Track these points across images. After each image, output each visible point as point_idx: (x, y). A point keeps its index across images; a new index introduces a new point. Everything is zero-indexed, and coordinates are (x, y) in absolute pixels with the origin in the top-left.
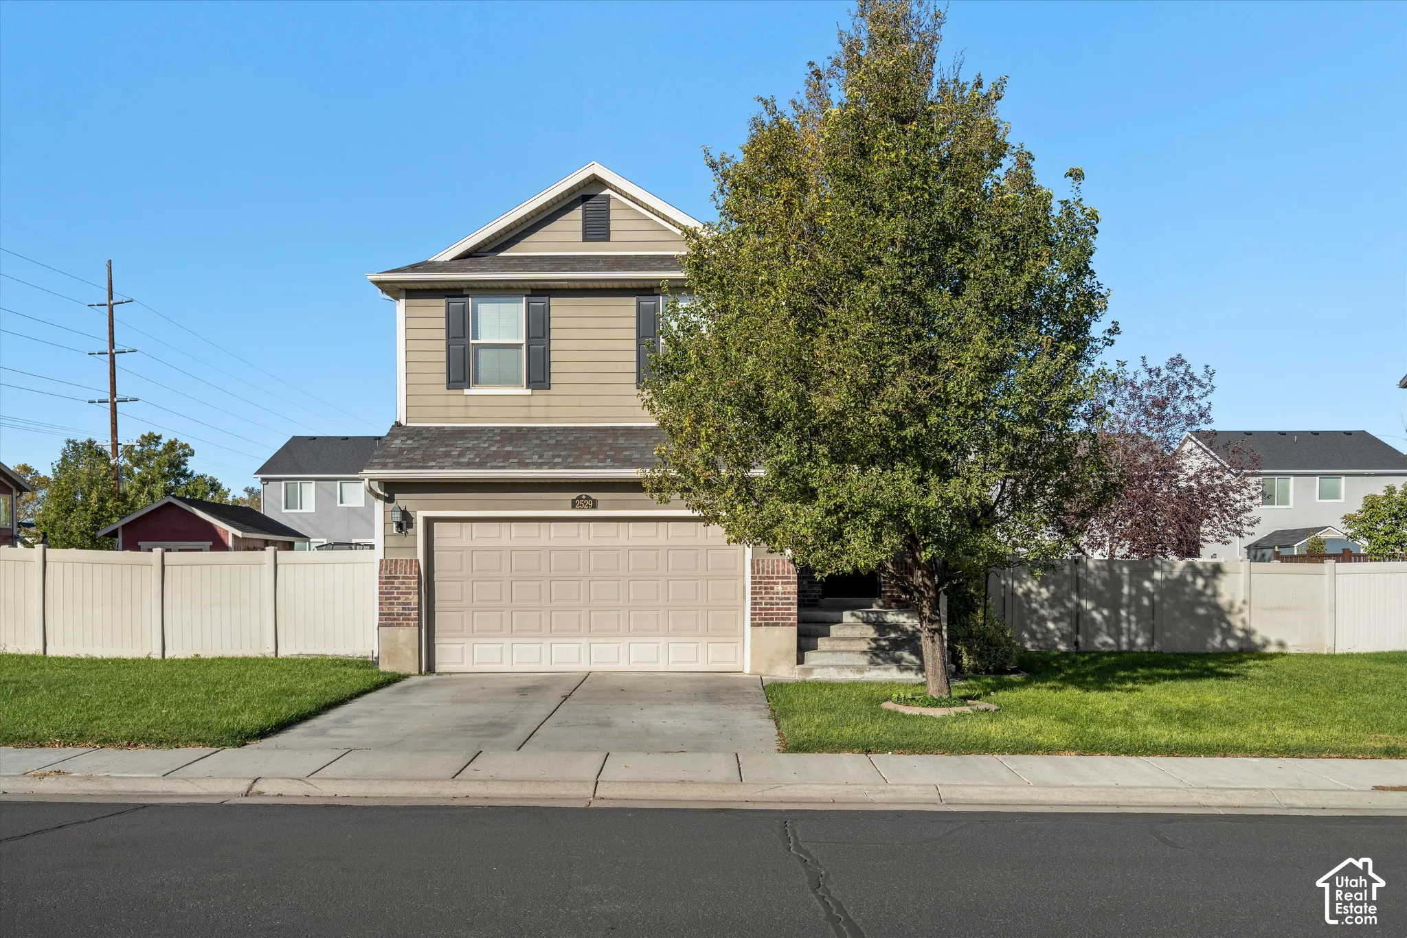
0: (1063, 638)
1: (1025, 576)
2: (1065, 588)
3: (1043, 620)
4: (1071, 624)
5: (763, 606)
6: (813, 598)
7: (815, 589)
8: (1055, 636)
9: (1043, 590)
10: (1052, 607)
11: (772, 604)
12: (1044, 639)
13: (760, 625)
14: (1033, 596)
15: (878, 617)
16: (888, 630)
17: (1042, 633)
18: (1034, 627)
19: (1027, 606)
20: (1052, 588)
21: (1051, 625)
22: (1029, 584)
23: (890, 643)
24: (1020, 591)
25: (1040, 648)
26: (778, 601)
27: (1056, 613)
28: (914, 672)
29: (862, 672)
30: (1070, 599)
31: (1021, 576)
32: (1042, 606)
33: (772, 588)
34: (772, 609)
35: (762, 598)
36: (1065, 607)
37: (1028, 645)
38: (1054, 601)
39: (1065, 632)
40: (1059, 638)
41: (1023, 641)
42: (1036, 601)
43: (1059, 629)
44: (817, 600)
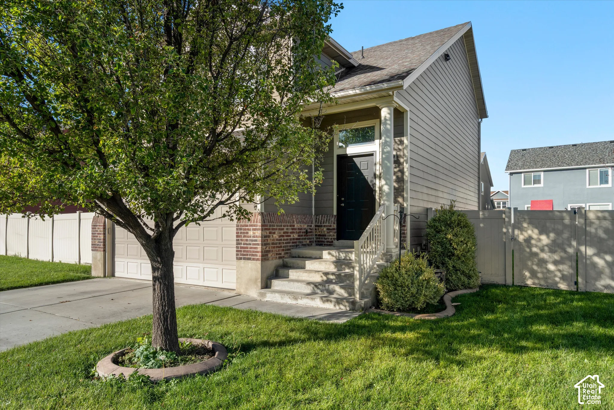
0: (564, 278)
1: (525, 225)
2: (566, 235)
3: (543, 262)
4: (571, 267)
5: (242, 246)
6: (330, 240)
7: (331, 234)
8: (555, 276)
9: (543, 237)
10: (552, 251)
11: (247, 244)
12: (545, 279)
13: (241, 259)
14: (533, 242)
15: (346, 256)
16: (343, 266)
17: (542, 273)
18: (535, 267)
19: (528, 250)
20: (552, 235)
21: (551, 267)
22: (530, 232)
23: (336, 278)
24: (521, 238)
25: (541, 285)
26: (250, 242)
27: (556, 257)
28: (333, 303)
29: (296, 299)
30: (570, 246)
31: (522, 226)
32: (542, 250)
33: (247, 233)
34: (247, 248)
35: (242, 240)
36: (566, 252)
37: (529, 282)
38: (553, 247)
39: (565, 273)
40: (560, 278)
41: (524, 278)
42: (536, 246)
43: (560, 271)
44: (332, 242)
